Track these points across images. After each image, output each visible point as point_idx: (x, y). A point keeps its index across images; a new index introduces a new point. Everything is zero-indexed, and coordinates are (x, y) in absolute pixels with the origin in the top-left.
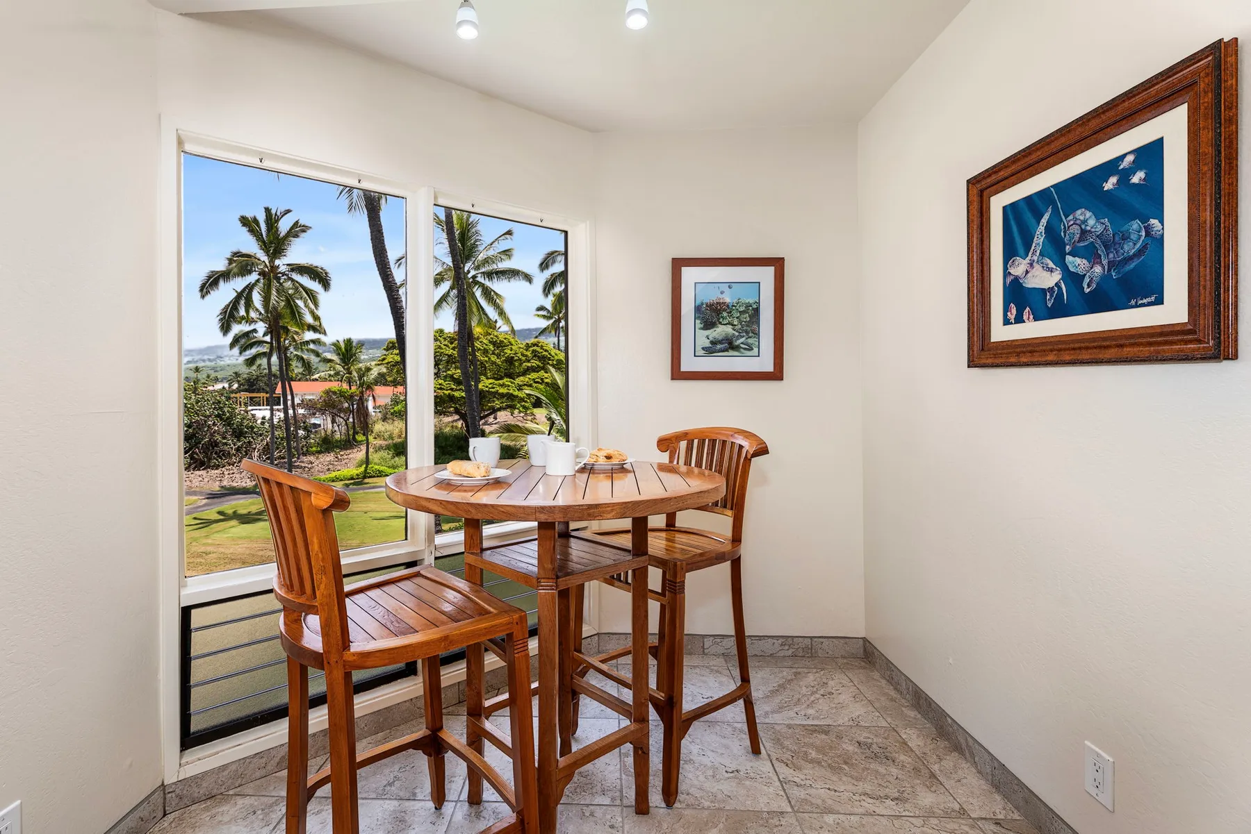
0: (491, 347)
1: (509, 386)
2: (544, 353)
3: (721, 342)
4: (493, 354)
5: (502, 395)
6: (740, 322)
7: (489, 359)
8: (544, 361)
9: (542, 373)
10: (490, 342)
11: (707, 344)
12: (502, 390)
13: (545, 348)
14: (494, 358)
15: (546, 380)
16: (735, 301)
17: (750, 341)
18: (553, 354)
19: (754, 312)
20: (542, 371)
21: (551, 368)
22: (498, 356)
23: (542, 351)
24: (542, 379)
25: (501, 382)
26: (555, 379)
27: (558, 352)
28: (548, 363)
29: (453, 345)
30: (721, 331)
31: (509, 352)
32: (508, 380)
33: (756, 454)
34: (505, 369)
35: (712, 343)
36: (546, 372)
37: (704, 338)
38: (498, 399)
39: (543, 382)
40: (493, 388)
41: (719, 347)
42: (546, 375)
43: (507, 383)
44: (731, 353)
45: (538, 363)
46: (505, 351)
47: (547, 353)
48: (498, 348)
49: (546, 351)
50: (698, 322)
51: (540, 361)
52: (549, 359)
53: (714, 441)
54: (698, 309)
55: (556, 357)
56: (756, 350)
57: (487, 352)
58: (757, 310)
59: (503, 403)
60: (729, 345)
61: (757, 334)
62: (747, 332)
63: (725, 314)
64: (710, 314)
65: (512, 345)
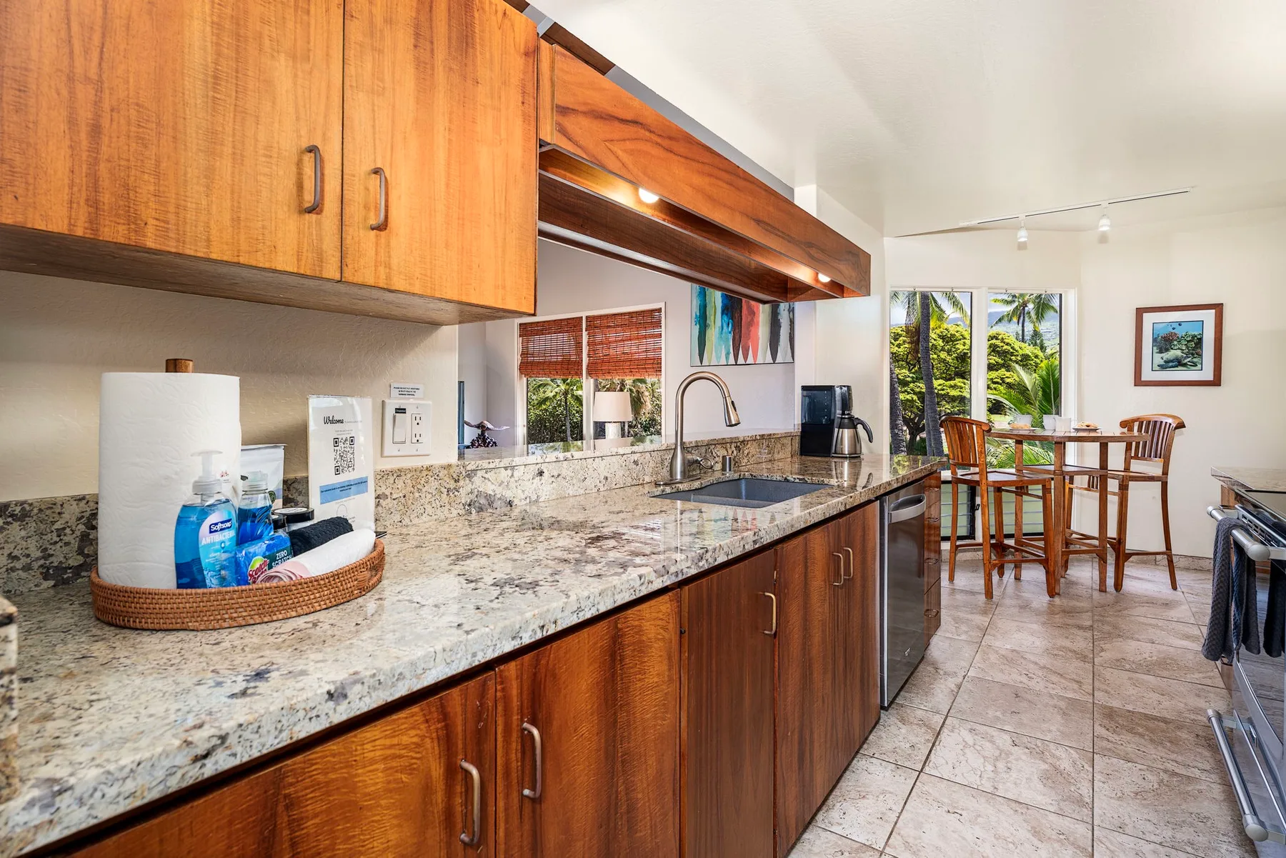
0: (941, 342)
1: (962, 388)
2: (1005, 347)
3: (1172, 361)
4: (943, 350)
5: (953, 399)
6: (1187, 347)
7: (938, 356)
8: (1006, 356)
9: (1002, 372)
10: (939, 336)
11: (1162, 362)
12: (953, 393)
13: (1006, 341)
14: (943, 355)
15: (1008, 380)
16: (1184, 334)
17: (1195, 360)
18: (1017, 348)
19: (1199, 342)
20: (1003, 370)
21: (1017, 366)
22: (949, 352)
23: (1002, 344)
24: (1002, 379)
25: (952, 383)
26: (1022, 380)
27: (1023, 345)
28: (1011, 360)
29: (898, 342)
30: (1174, 353)
31: (961, 347)
32: (961, 380)
33: (1177, 428)
34: (956, 368)
35: (1165, 362)
36: (1008, 371)
37: (1159, 359)
38: (949, 403)
39: (1004, 382)
40: (943, 390)
41: (1171, 364)
42: (1008, 374)
43: (959, 384)
44: (1180, 368)
45: (997, 359)
46: (957, 346)
47: (1009, 348)
48: (947, 342)
49: (1007, 344)
50: (1155, 348)
51: (999, 357)
52: (1012, 354)
53: (1150, 422)
54: (1155, 340)
55: (1021, 352)
56: (1199, 366)
57: (936, 348)
58: (1200, 340)
59: (953, 407)
60: (1179, 363)
61: (1200, 356)
62: (1193, 354)
63: (1175, 343)
64: (1164, 343)
65: (965, 338)
